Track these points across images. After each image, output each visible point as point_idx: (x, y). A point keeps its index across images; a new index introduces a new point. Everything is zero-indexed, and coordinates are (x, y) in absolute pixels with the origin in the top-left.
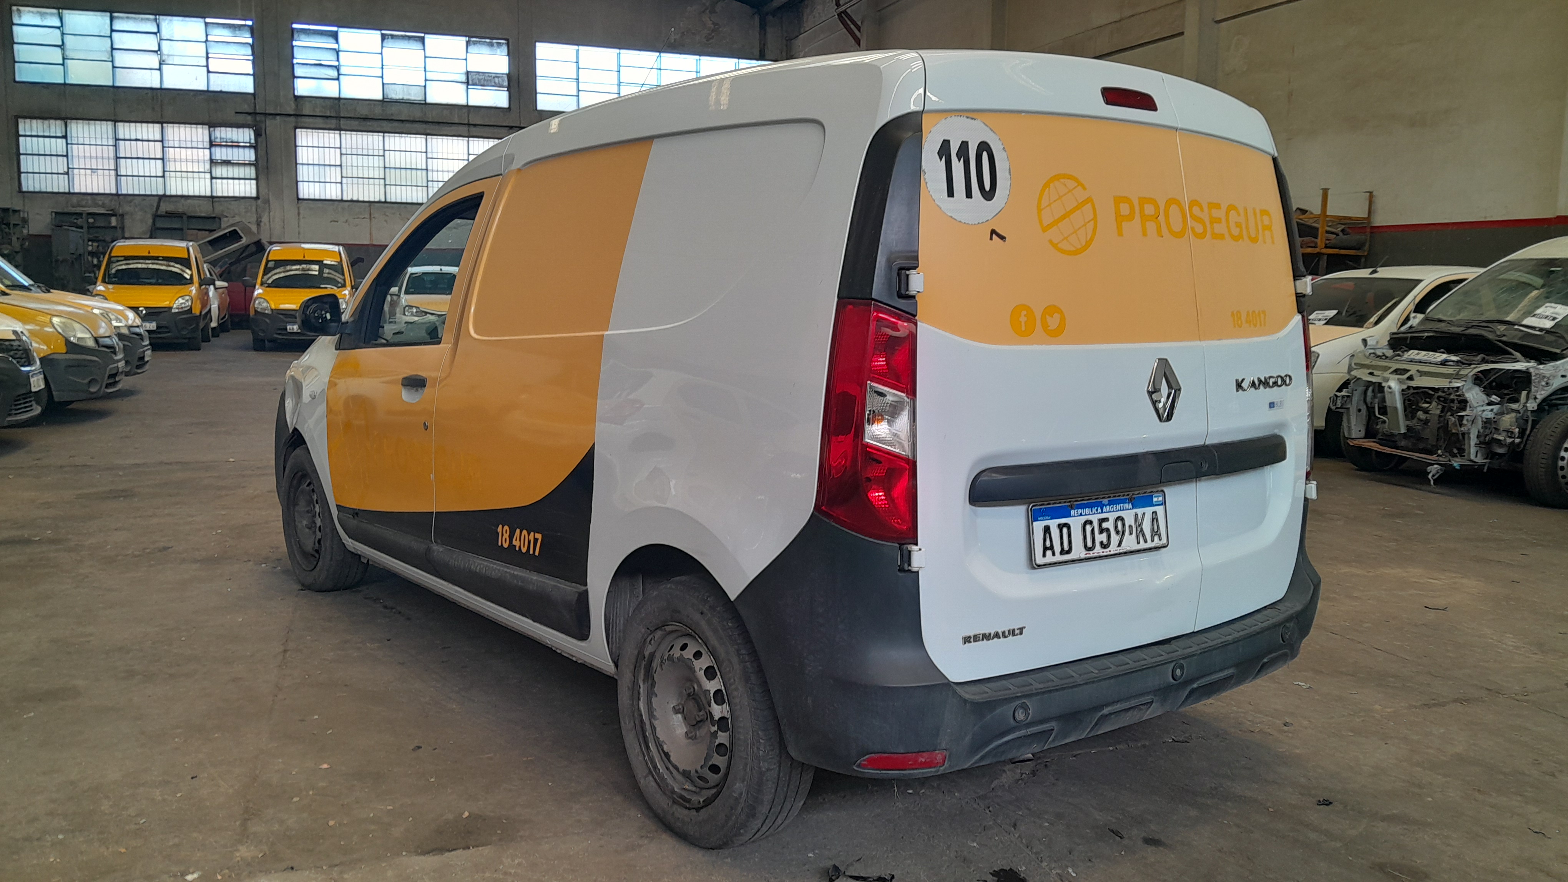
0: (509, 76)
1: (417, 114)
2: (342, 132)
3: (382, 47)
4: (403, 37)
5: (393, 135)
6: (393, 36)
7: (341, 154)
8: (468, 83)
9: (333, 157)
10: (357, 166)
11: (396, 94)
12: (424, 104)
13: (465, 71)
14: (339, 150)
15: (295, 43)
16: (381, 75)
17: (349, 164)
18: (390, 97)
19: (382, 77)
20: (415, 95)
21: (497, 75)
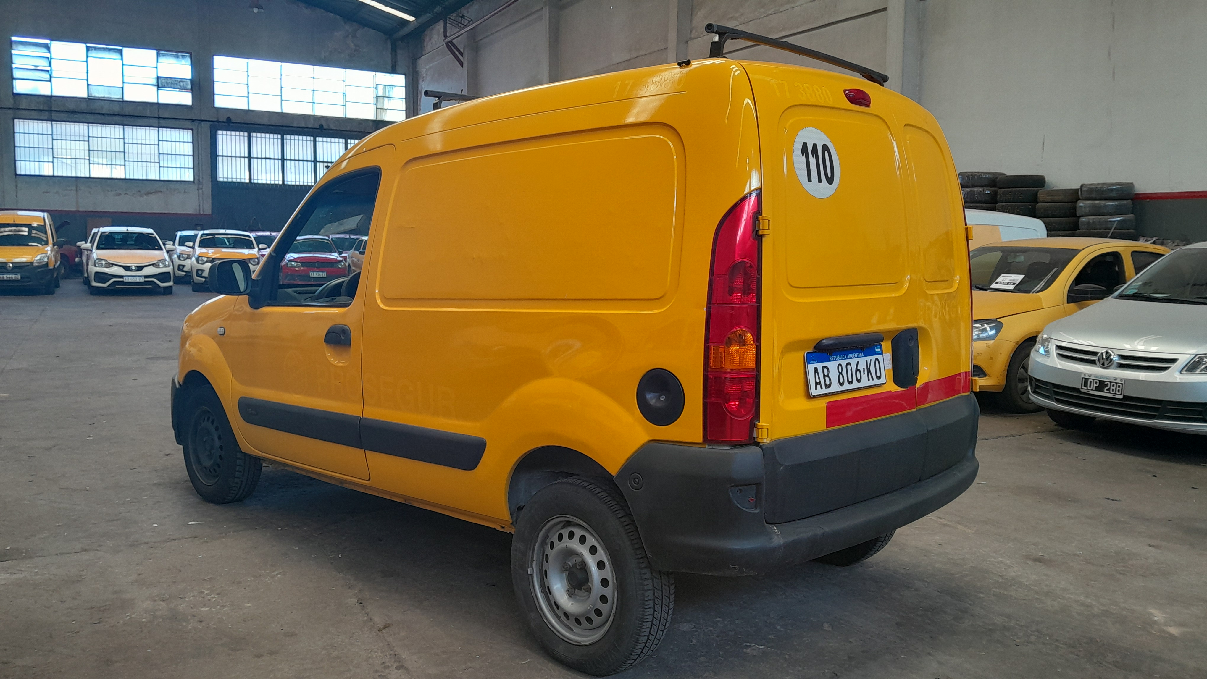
0: (192, 81)
1: (116, 109)
2: (53, 122)
3: (87, 57)
4: (104, 49)
5: (96, 125)
6: (95, 48)
7: (53, 139)
8: (158, 86)
9: (47, 142)
10: (66, 149)
11: (97, 93)
12: (122, 102)
13: (156, 76)
14: (51, 136)
15: (13, 52)
16: (86, 79)
17: (59, 147)
18: (93, 95)
19: (87, 80)
20: (116, 95)
21: (182, 80)
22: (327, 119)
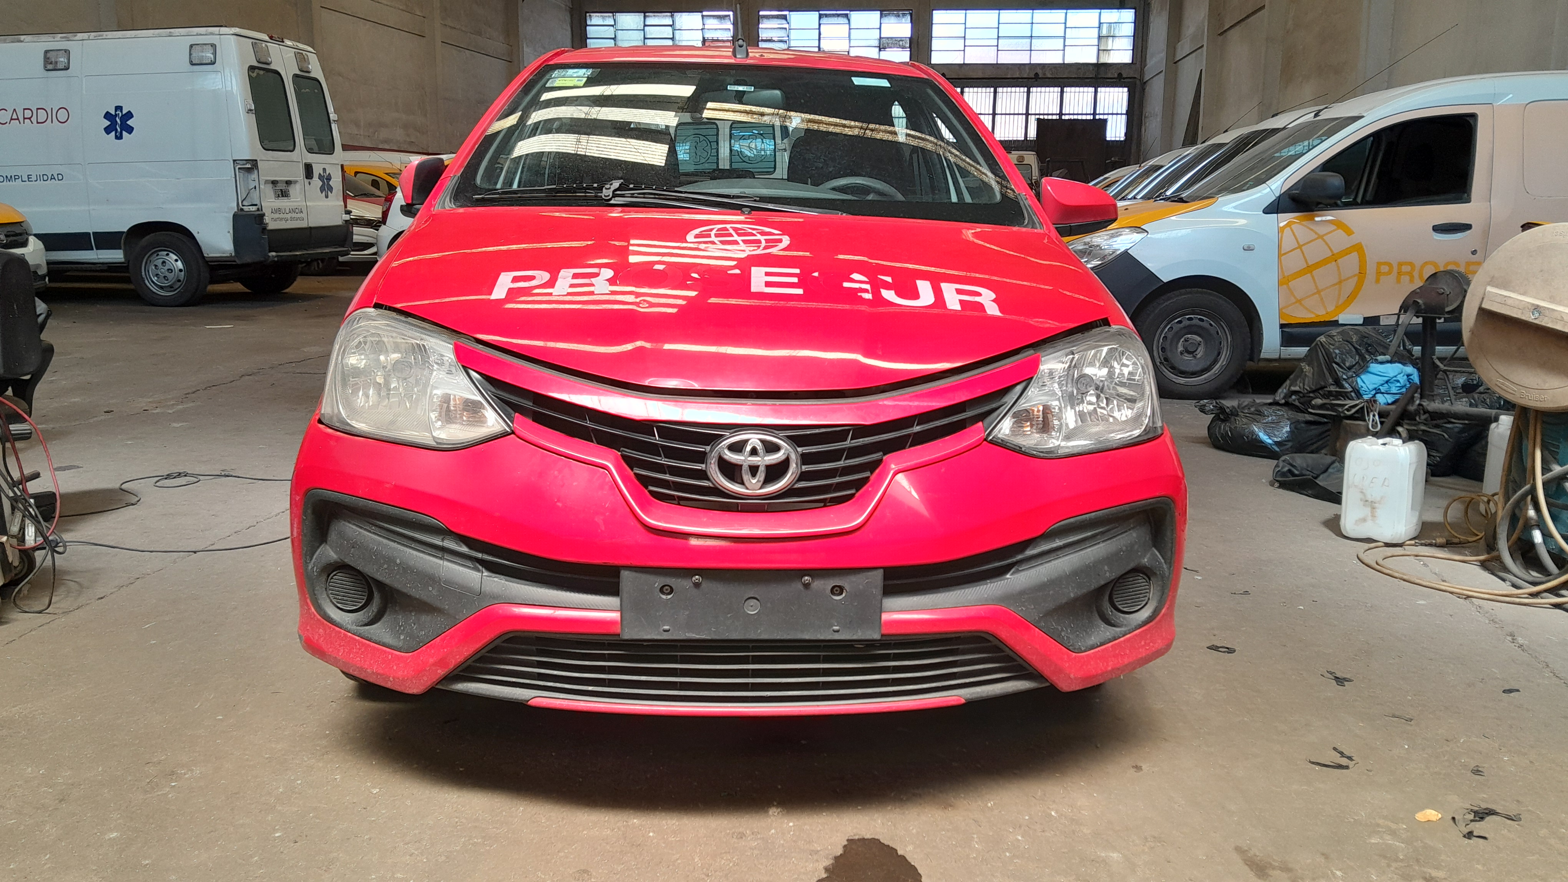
0: (911, 39)
3: (820, 25)
4: (834, 15)
8: (881, 46)
13: (879, 37)
15: (761, 26)
16: (818, 45)
21: (901, 39)
22: (1043, 66)
